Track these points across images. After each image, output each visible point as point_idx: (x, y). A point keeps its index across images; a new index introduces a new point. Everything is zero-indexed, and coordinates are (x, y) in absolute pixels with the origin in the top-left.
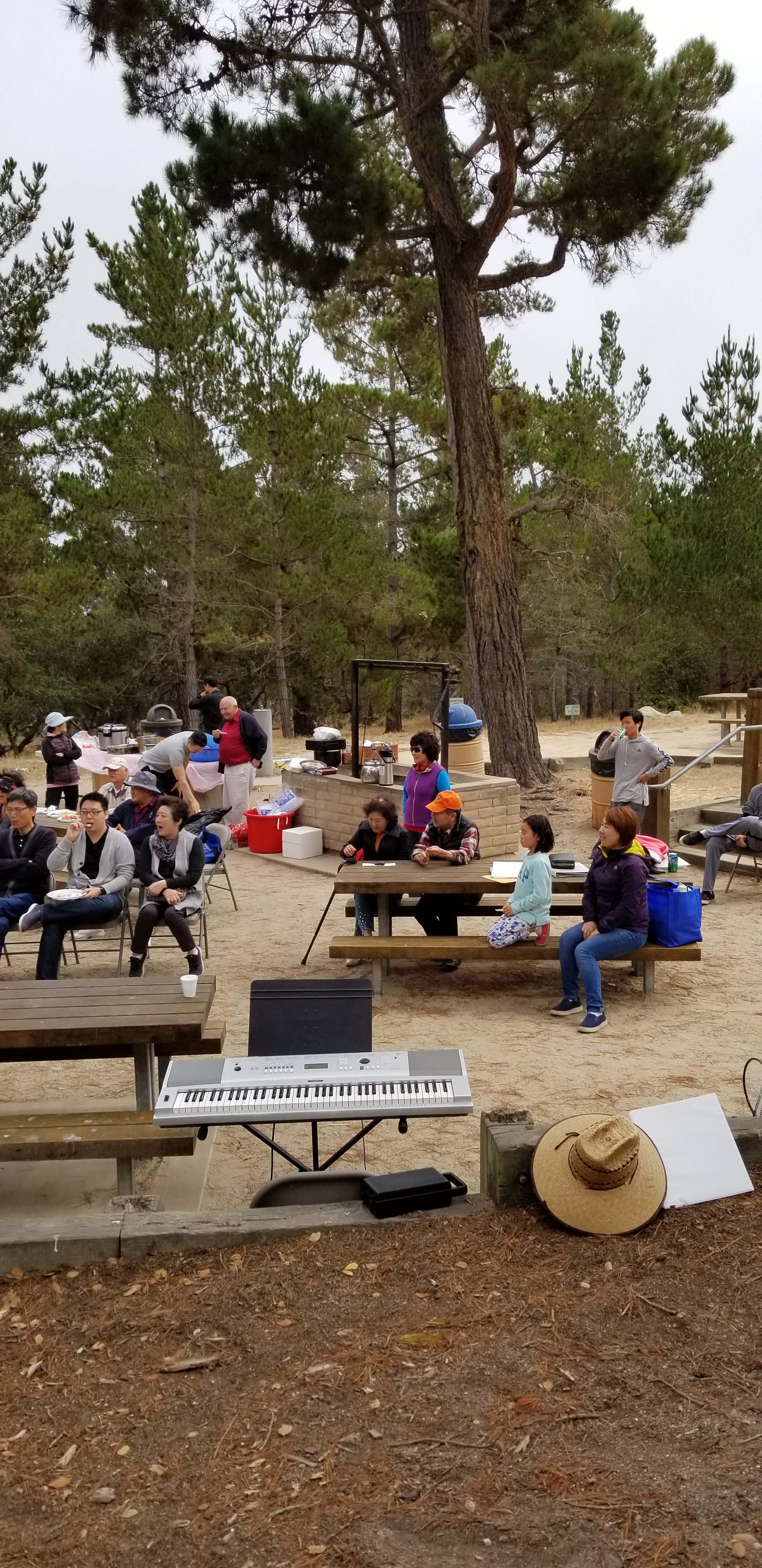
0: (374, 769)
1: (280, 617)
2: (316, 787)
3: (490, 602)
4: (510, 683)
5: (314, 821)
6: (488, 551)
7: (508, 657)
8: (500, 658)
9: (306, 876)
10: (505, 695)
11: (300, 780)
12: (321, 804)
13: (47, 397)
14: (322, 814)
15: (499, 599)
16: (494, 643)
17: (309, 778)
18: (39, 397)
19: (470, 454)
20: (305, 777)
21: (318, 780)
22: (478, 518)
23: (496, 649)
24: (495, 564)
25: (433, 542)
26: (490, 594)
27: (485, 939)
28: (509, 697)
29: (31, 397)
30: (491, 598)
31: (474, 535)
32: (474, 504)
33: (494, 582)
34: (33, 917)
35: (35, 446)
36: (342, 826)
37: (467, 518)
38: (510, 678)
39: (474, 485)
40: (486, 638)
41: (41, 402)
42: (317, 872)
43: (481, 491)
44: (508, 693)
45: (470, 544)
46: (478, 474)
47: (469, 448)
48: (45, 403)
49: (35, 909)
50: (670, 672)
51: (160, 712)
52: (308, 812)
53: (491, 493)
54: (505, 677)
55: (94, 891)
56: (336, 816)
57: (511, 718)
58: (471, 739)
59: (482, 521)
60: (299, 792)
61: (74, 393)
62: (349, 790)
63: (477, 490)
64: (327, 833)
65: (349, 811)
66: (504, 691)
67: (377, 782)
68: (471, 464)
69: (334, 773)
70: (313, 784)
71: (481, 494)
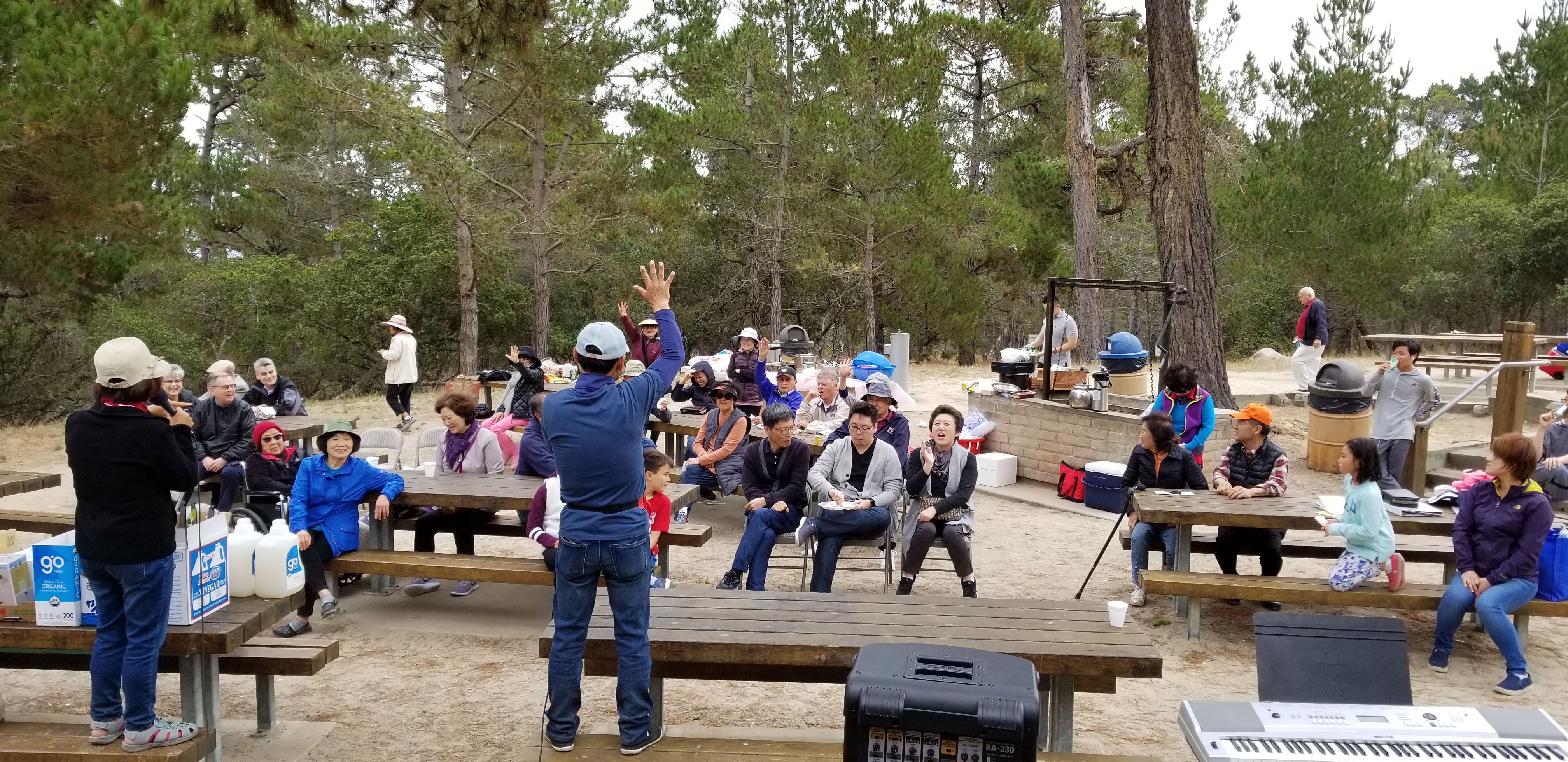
0: (1085, 393)
1: (870, 246)
2: (1012, 412)
3: (1182, 223)
4: (1201, 310)
5: (1007, 447)
6: (1183, 168)
7: (1200, 282)
8: (1191, 283)
9: (1010, 505)
10: (1194, 323)
11: (991, 403)
12: (1018, 429)
13: (656, 22)
14: (1017, 440)
15: (1192, 220)
16: (1185, 266)
17: (1003, 401)
18: (648, 22)
19: (1166, 67)
20: (997, 400)
21: (1014, 404)
22: (1174, 134)
23: (1187, 273)
24: (1189, 183)
25: (1040, 171)
26: (1183, 214)
27: (1324, 582)
28: (1199, 325)
29: (641, 22)
30: (1184, 218)
31: (1167, 151)
32: (1168, 118)
33: (1188, 201)
34: (806, 529)
35: (645, 69)
36: (1040, 454)
37: (1160, 134)
38: (1202, 303)
39: (1170, 98)
40: (1175, 261)
41: (650, 27)
42: (1021, 501)
43: (1178, 105)
44: (1199, 320)
45: (1162, 160)
46: (1176, 88)
47: (1165, 60)
48: (653, 28)
49: (806, 522)
50: (1274, 314)
51: (793, 332)
52: (1000, 437)
53: (1188, 107)
54: (1195, 303)
55: (864, 504)
56: (1036, 443)
57: (1201, 349)
58: (1137, 370)
59: (1177, 136)
60: (989, 415)
61: (680, 19)
62: (1054, 416)
63: (1173, 105)
64: (1023, 460)
65: (1052, 438)
66: (1194, 318)
67: (1090, 406)
68: (1167, 77)
69: (1031, 396)
70: (1007, 408)
71: (1177, 110)
